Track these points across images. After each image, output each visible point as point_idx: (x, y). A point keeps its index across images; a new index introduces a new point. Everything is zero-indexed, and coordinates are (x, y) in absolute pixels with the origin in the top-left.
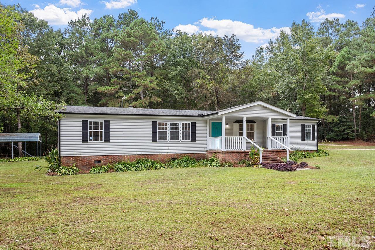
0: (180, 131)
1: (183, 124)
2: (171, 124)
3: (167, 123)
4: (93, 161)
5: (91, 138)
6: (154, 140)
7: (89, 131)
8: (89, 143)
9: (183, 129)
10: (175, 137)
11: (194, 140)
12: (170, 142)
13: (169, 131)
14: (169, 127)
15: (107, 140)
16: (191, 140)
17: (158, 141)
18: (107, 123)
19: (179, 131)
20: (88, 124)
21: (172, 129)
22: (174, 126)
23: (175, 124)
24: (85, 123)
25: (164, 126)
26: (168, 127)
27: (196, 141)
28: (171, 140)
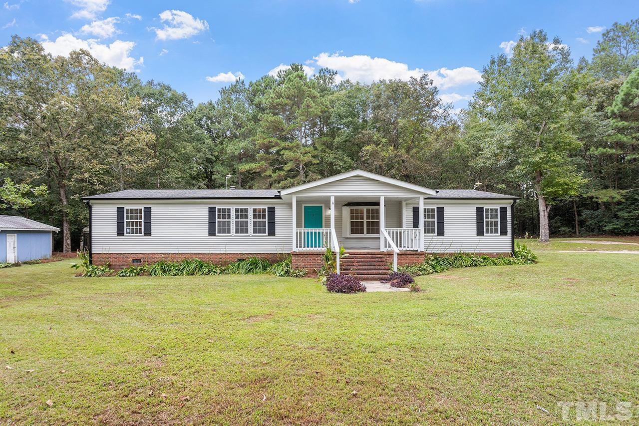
0: (251, 220)
1: (255, 210)
2: (237, 211)
3: (230, 209)
4: (130, 260)
5: (128, 231)
6: (212, 233)
7: (125, 220)
8: (126, 236)
9: (255, 217)
10: (242, 229)
11: (272, 233)
12: (235, 236)
13: (233, 220)
14: (233, 214)
15: (148, 233)
16: (267, 234)
17: (217, 234)
18: (148, 211)
19: (249, 220)
20: (124, 212)
21: (237, 217)
22: (241, 213)
23: (242, 210)
24: (120, 211)
25: (226, 213)
26: (231, 214)
27: (275, 235)
28: (236, 233)
